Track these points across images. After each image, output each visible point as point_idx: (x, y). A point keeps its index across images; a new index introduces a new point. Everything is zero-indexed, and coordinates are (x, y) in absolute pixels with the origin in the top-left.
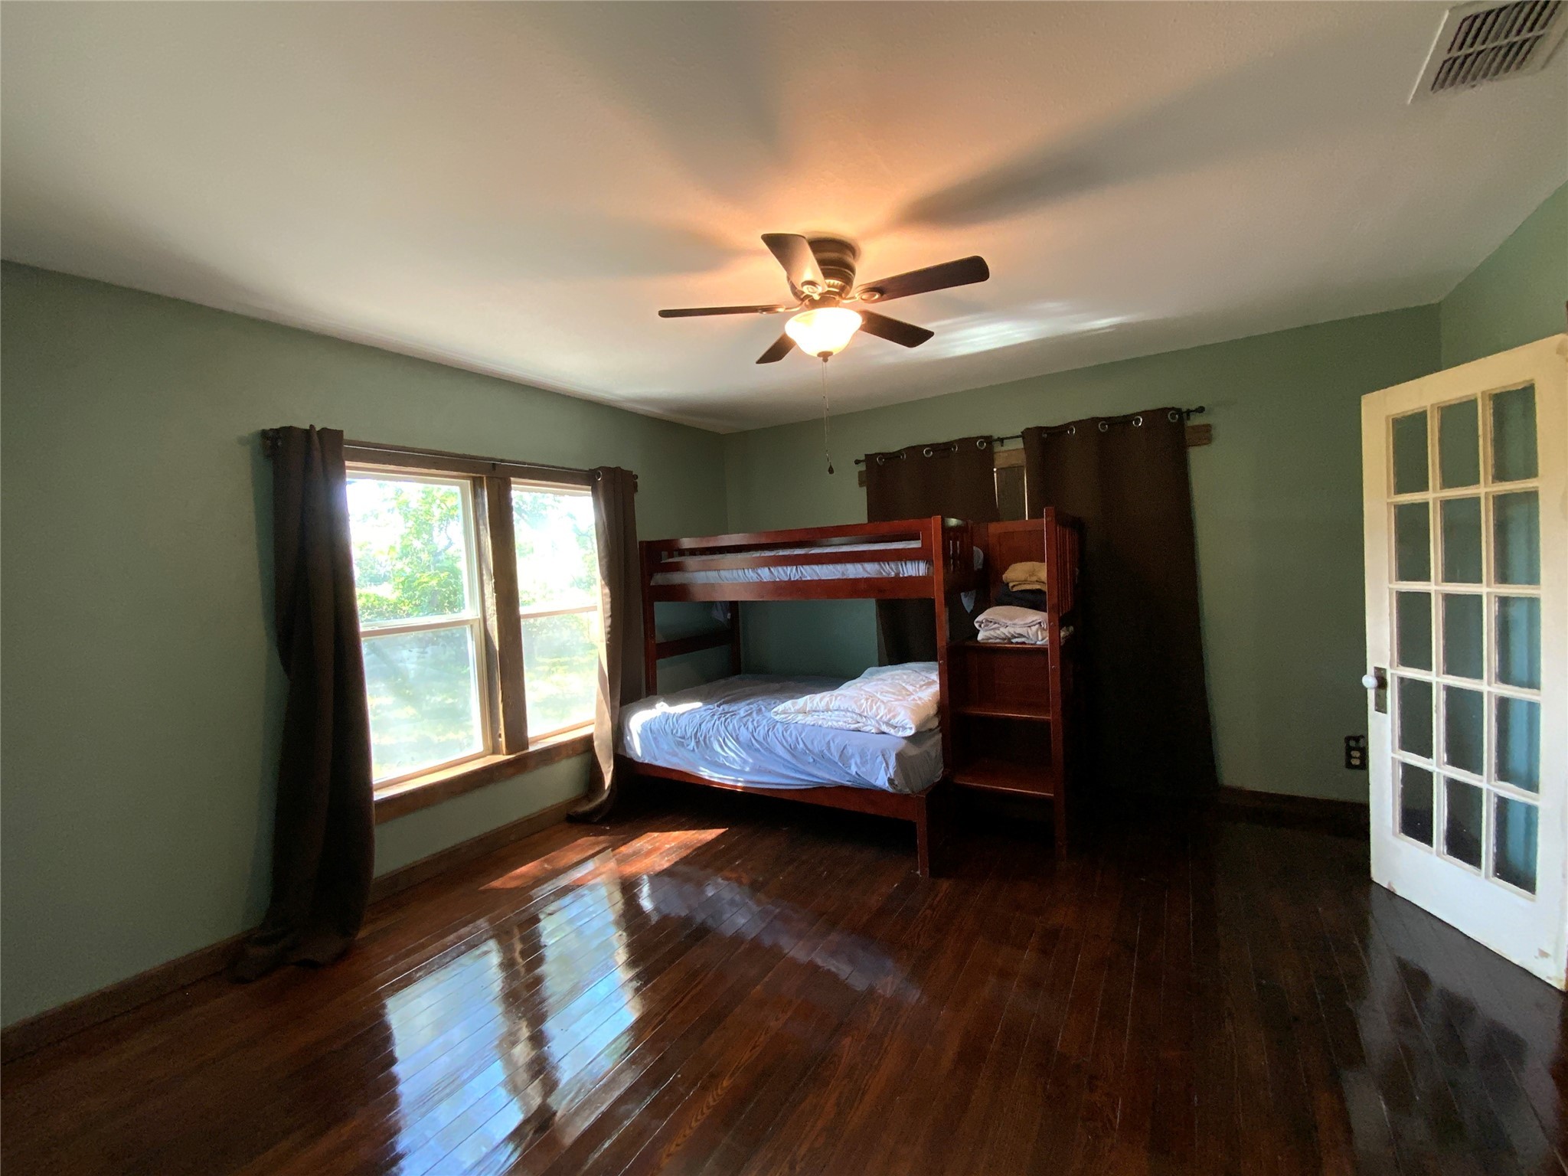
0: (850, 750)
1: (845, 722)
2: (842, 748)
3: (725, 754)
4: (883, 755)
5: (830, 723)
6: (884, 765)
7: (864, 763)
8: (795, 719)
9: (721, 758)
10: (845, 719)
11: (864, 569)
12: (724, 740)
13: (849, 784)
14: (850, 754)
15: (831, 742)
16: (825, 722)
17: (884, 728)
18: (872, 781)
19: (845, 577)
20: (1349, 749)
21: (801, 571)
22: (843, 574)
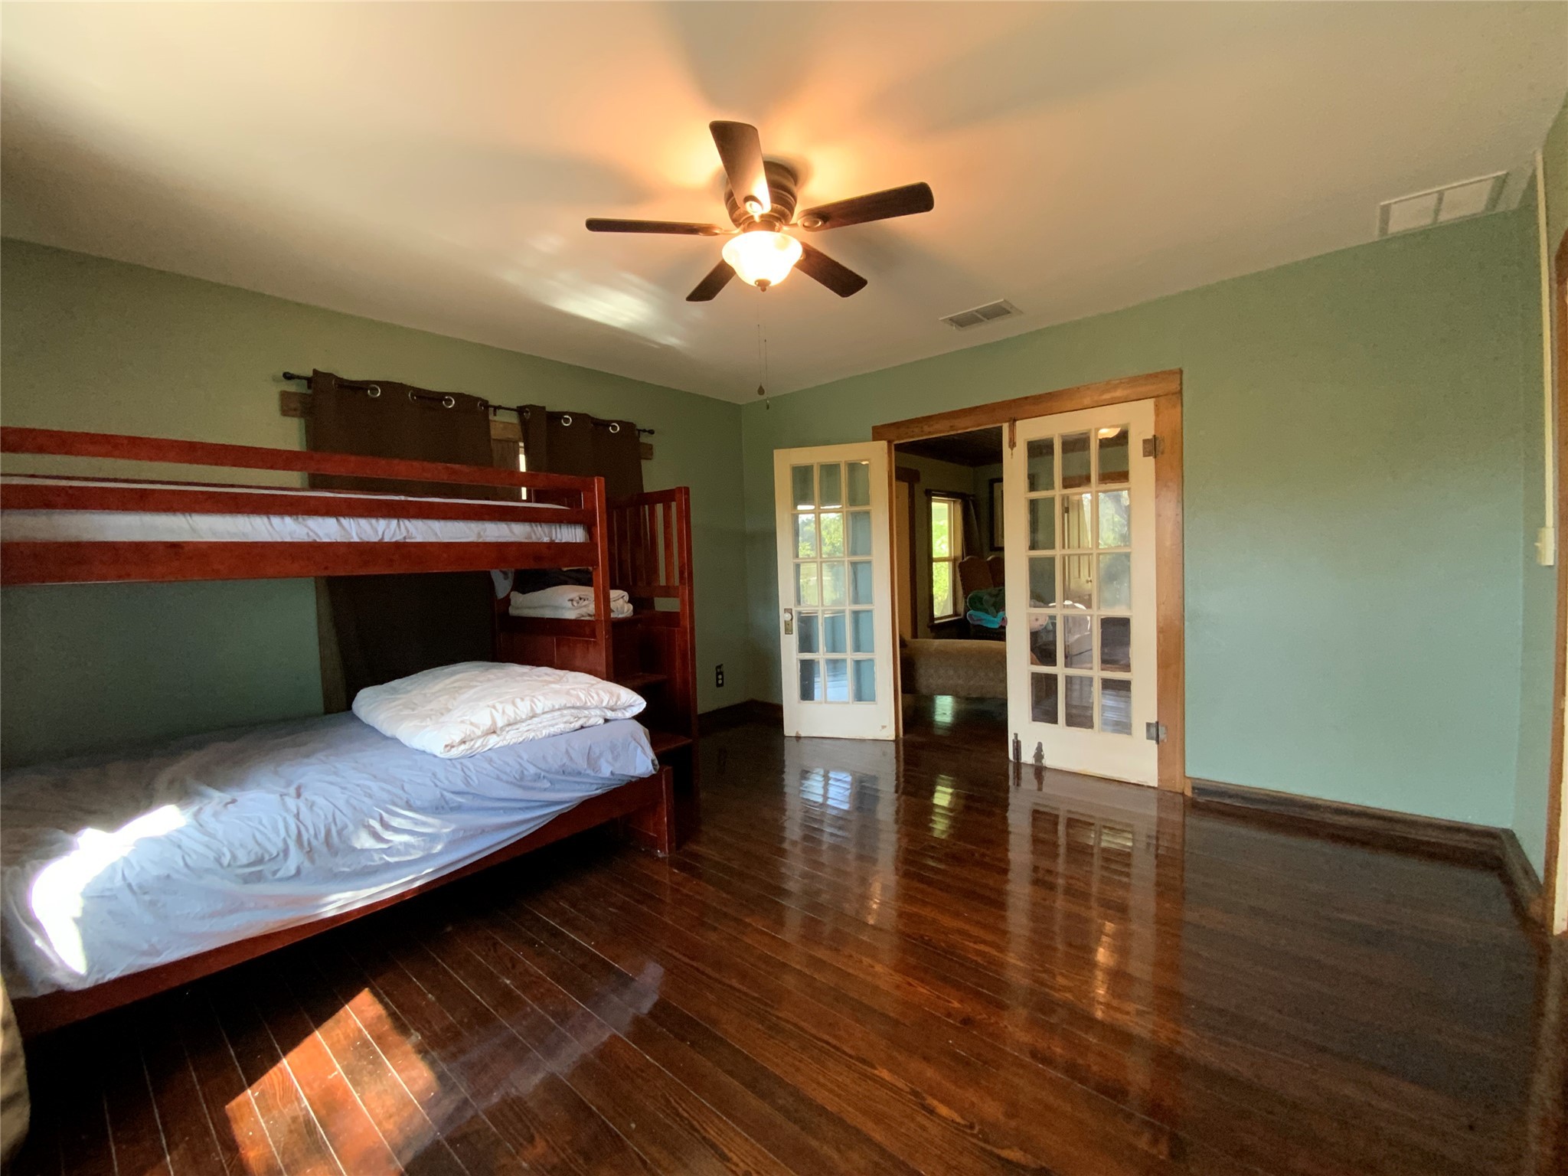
0: (596, 750)
1: (566, 722)
2: (587, 751)
3: (385, 846)
4: (635, 740)
5: (544, 732)
6: (640, 749)
7: (616, 758)
8: (486, 745)
9: (376, 857)
10: (565, 719)
11: (511, 531)
12: (382, 821)
13: (599, 792)
14: (598, 754)
15: (569, 748)
16: (538, 733)
17: (610, 715)
18: (632, 773)
19: (480, 540)
20: (718, 674)
21: (406, 528)
22: (479, 536)
